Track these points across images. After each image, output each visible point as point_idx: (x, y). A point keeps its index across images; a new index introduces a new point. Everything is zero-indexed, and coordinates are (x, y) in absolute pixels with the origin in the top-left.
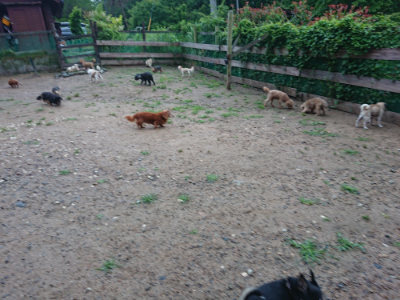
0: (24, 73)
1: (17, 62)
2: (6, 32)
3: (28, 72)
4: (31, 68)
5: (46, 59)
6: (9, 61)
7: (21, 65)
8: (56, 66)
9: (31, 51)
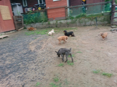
0: (89, 25)
1: (87, 20)
2: (83, 4)
3: (90, 25)
4: (93, 23)
5: (102, 18)
6: (83, 19)
7: (88, 21)
8: (106, 22)
9: (95, 14)
